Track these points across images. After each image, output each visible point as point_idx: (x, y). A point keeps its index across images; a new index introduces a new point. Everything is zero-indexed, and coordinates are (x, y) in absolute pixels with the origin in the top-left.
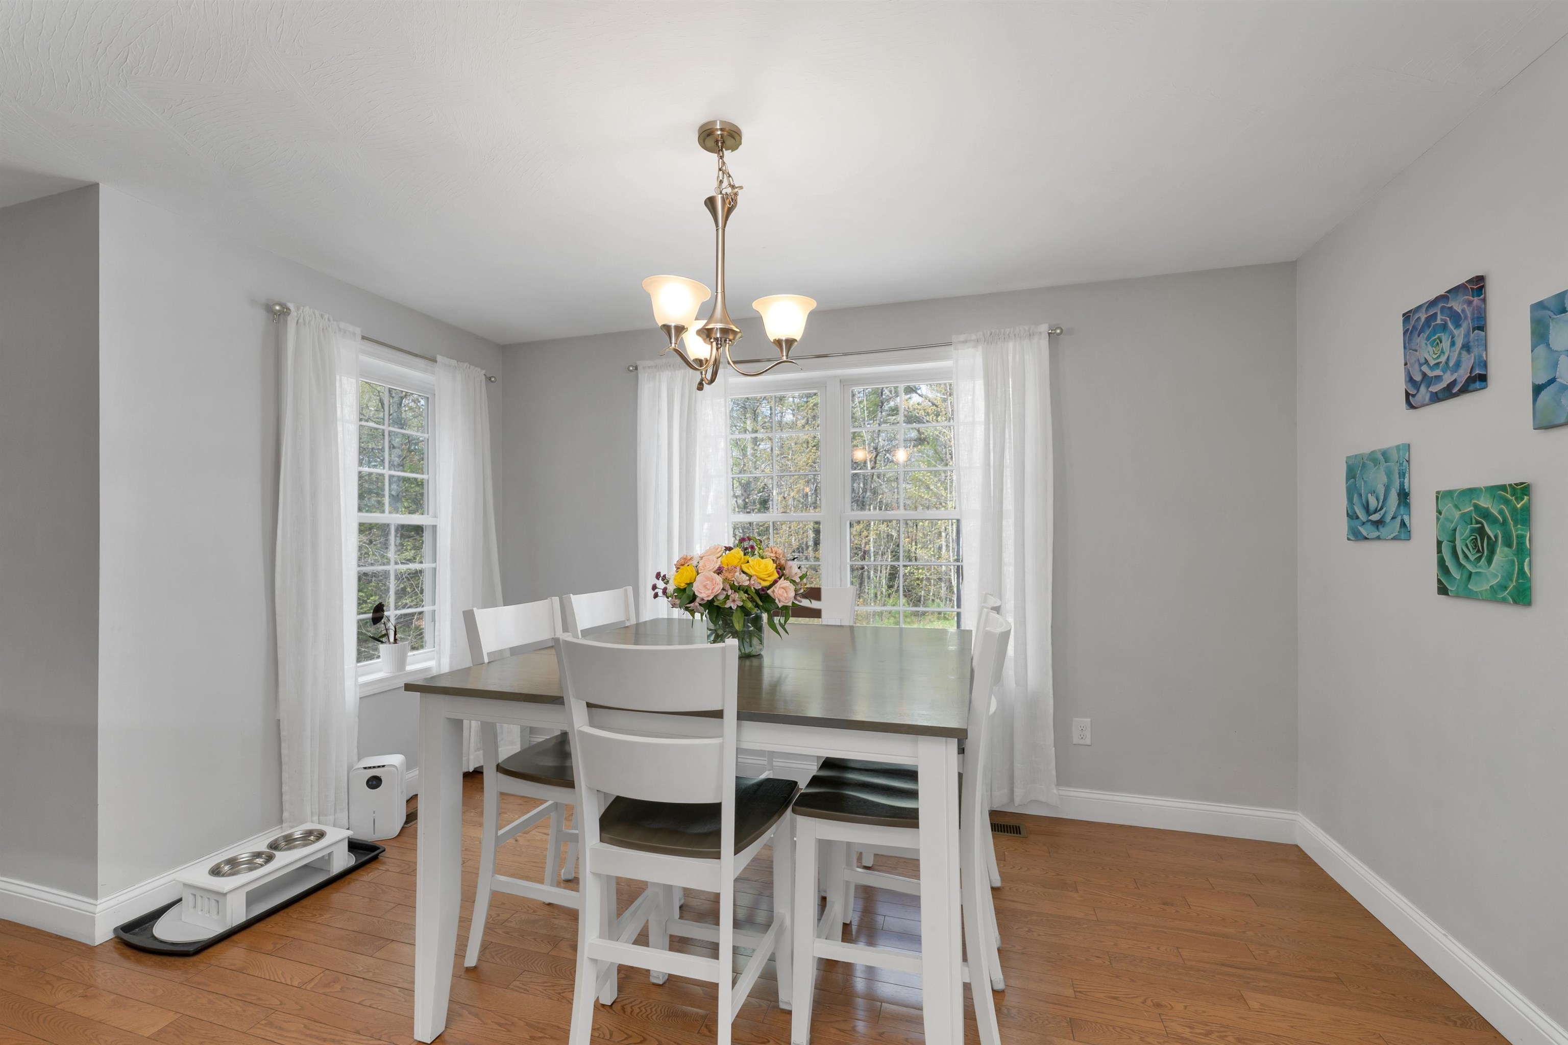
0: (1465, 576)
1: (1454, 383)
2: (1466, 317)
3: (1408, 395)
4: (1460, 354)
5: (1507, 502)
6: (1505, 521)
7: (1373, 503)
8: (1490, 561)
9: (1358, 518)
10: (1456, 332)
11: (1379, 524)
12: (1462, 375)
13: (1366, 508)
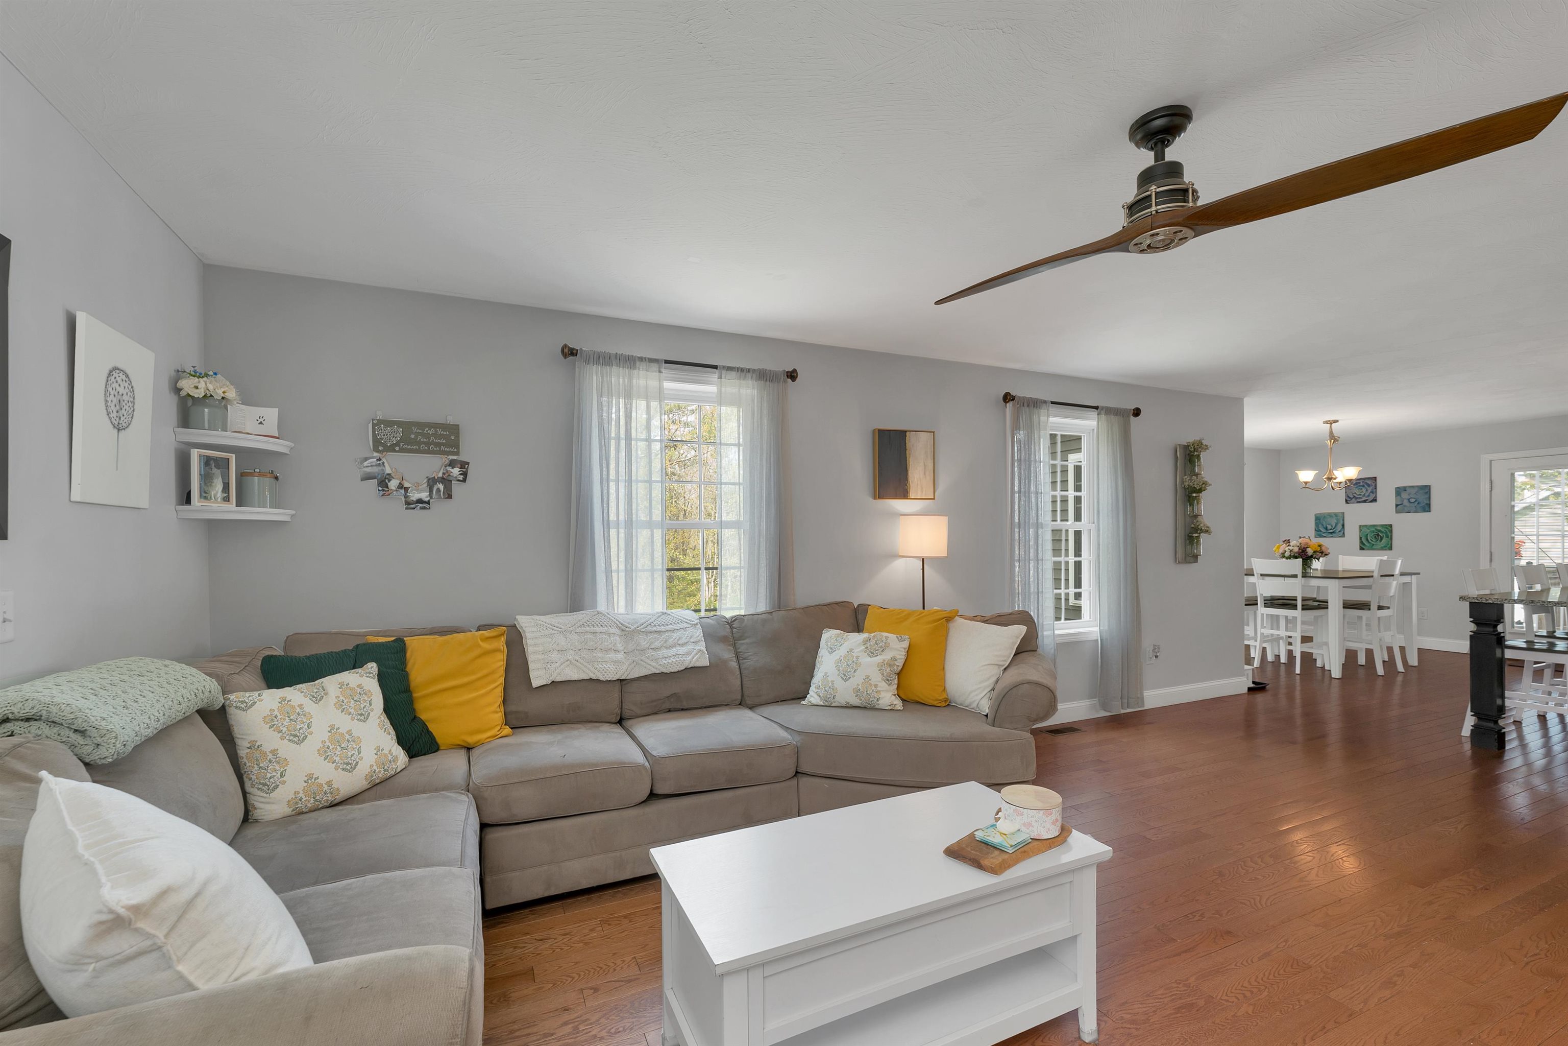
0: (1371, 545)
1: (1367, 500)
2: (1372, 486)
3: (1346, 501)
4: (1369, 494)
5: (1387, 528)
6: (1386, 532)
7: (1329, 527)
8: (1381, 541)
9: (1321, 531)
10: (1368, 488)
11: (1331, 533)
12: (1371, 498)
13: (1326, 529)
